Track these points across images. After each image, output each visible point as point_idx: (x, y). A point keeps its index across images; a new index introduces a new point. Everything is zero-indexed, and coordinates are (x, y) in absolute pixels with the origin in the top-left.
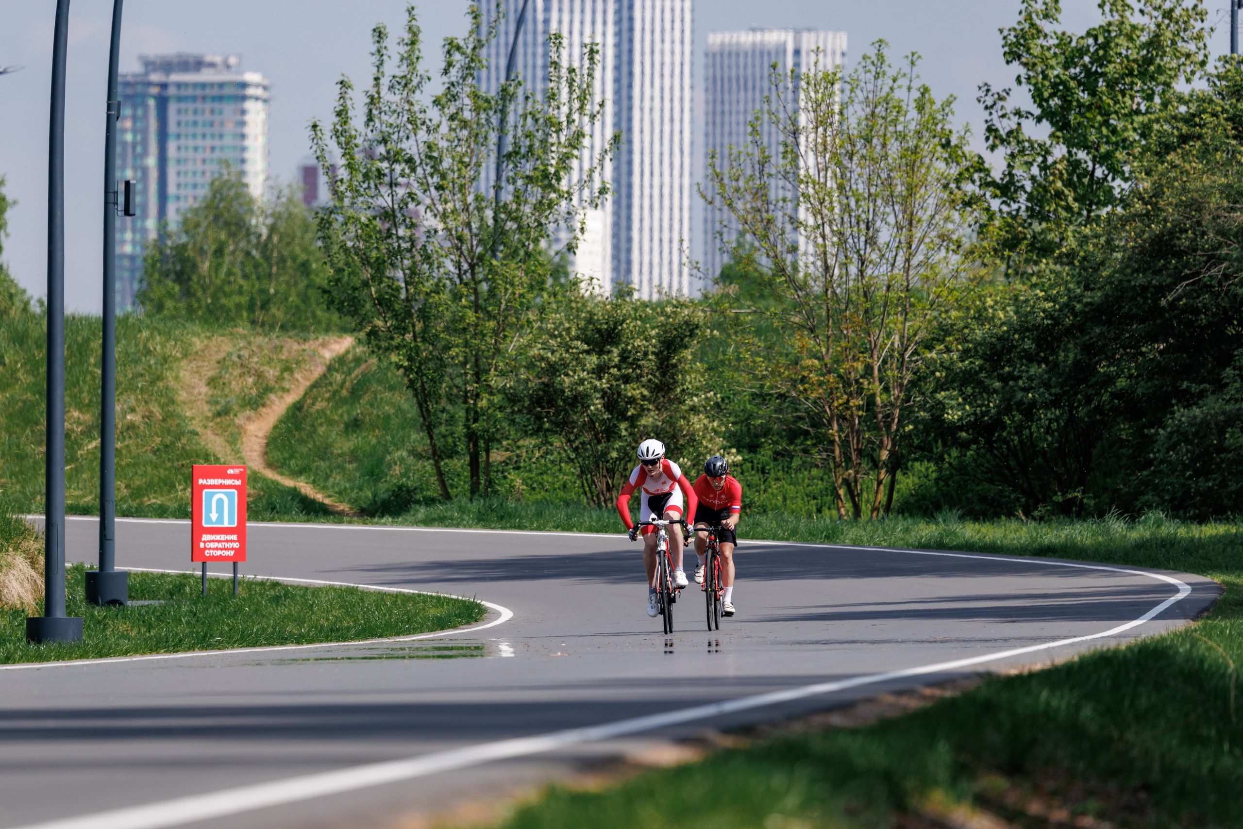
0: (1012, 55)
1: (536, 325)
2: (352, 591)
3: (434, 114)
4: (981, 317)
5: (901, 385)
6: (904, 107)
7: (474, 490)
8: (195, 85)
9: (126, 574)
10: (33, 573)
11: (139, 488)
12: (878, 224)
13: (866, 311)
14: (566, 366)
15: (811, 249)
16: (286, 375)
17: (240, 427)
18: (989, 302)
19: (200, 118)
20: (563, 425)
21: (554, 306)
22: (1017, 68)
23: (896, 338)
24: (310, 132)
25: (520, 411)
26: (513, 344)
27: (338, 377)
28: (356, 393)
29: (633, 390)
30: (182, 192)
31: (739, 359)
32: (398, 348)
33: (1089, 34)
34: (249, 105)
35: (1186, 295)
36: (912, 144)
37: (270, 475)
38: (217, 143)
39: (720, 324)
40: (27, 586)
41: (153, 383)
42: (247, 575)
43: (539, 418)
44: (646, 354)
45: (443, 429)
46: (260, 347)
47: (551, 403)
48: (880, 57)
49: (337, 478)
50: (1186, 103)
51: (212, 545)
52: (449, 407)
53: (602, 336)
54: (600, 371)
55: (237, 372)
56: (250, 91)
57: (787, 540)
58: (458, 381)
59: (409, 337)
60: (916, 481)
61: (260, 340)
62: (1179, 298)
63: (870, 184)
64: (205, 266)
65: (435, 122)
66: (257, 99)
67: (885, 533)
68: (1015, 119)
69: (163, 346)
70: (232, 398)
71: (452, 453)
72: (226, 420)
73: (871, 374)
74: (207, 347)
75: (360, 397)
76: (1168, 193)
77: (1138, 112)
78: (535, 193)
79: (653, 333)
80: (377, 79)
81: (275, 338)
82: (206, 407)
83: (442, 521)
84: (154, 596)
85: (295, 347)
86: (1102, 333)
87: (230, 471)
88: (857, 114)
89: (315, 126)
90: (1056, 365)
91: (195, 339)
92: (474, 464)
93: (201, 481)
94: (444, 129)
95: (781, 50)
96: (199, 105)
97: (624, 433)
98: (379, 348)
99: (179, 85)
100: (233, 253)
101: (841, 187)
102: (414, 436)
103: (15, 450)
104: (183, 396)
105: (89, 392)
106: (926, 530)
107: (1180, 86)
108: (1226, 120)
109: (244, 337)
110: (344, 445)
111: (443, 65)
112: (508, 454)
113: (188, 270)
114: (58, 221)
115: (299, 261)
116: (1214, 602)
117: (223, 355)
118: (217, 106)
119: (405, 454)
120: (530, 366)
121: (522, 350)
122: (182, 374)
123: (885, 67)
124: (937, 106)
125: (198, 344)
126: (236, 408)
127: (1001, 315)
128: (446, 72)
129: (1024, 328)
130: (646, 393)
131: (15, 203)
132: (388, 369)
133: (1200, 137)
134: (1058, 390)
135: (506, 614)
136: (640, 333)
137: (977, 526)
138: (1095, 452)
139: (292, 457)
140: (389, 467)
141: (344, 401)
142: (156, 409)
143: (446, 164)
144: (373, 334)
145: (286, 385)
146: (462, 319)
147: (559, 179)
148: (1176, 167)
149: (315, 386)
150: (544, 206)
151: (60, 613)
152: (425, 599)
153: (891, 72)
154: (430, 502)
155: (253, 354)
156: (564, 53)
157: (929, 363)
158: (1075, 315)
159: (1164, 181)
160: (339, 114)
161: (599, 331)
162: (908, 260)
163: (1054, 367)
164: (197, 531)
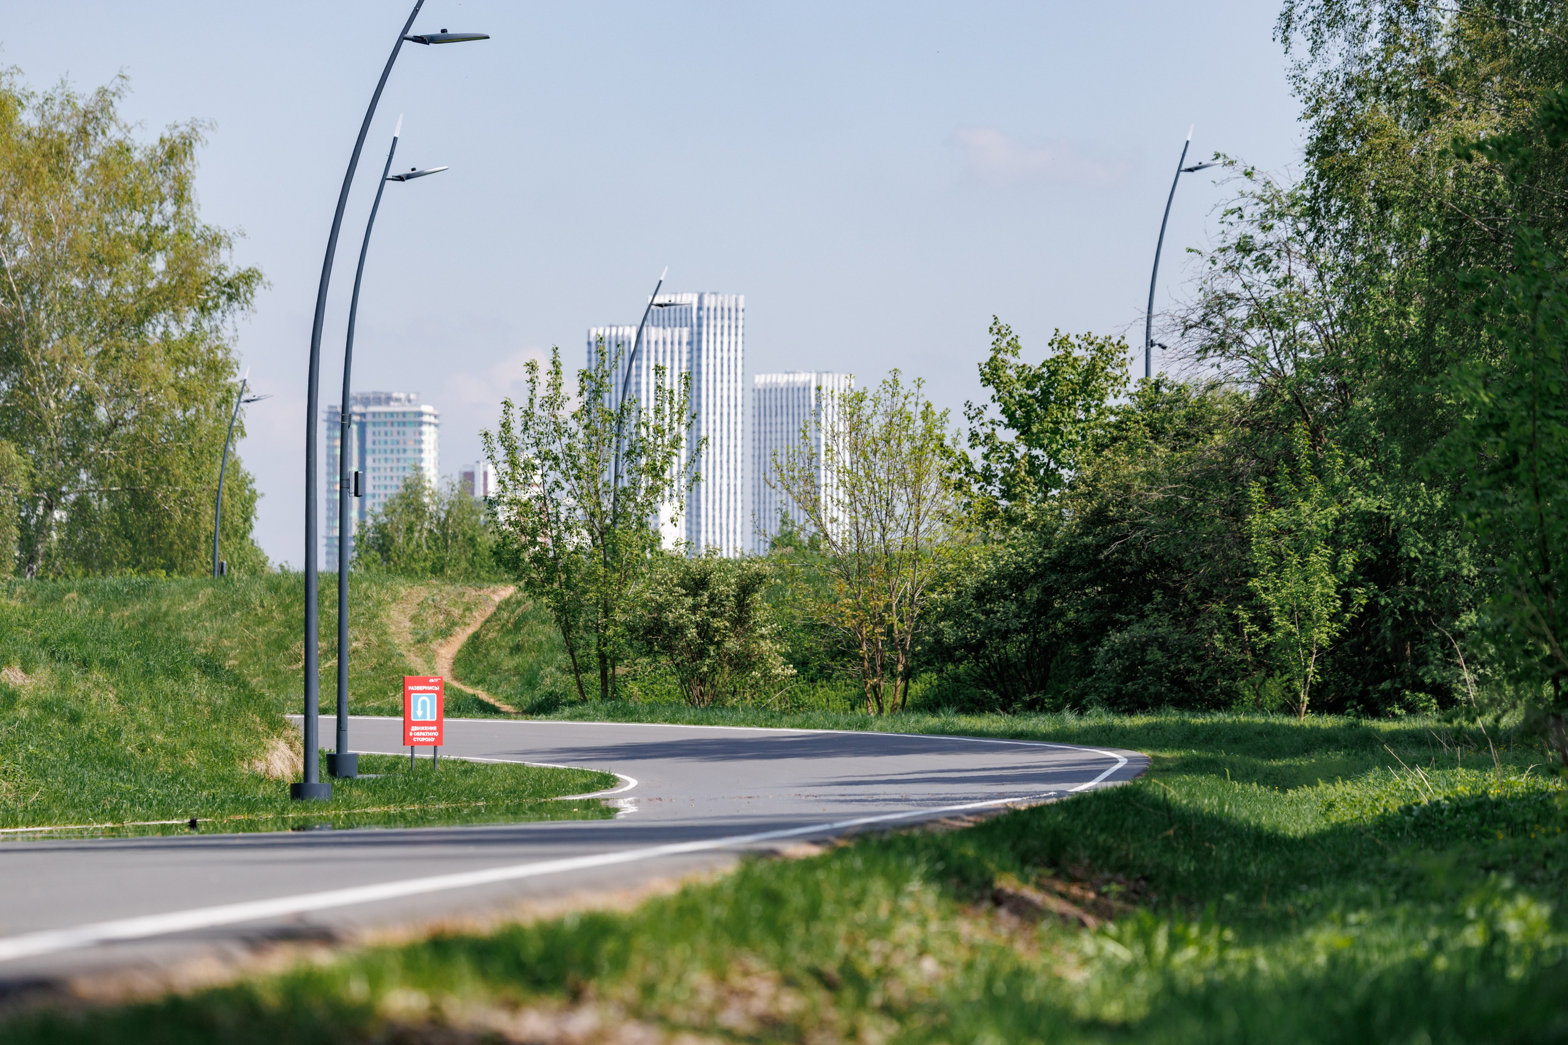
0: (986, 381)
1: (648, 576)
2: (520, 767)
3: (573, 425)
4: (969, 569)
5: (912, 617)
6: (913, 418)
7: (604, 695)
8: (386, 414)
9: (355, 756)
10: (292, 754)
11: (361, 696)
12: (895, 501)
13: (887, 565)
14: (670, 605)
15: (847, 521)
16: (467, 613)
17: (434, 651)
18: (976, 557)
19: (389, 438)
20: (668, 649)
21: (660, 562)
22: (991, 390)
23: (909, 585)
24: (483, 438)
25: (637, 639)
26: (631, 589)
27: (505, 615)
28: (517, 627)
29: (717, 623)
30: (377, 491)
31: (794, 600)
32: (548, 593)
33: (1043, 365)
34: (425, 428)
35: (1117, 551)
36: (919, 444)
37: (457, 685)
38: (402, 456)
39: (781, 575)
40: (287, 763)
41: (371, 619)
42: (444, 755)
43: (650, 643)
44: (728, 596)
45: (581, 651)
46: (448, 593)
47: (659, 632)
48: (895, 381)
49: (504, 687)
50: (1117, 414)
51: (418, 734)
52: (585, 635)
53: (696, 583)
54: (694, 609)
55: (432, 611)
56: (426, 418)
57: (832, 729)
58: (592, 617)
59: (556, 585)
60: (923, 686)
61: (448, 588)
62: (1113, 554)
63: (888, 474)
64: (400, 540)
65: (574, 431)
66: (430, 424)
67: (903, 723)
68: (990, 426)
69: (378, 593)
70: (428, 630)
71: (587, 669)
72: (423, 646)
73: (891, 610)
74: (410, 593)
75: (520, 629)
76: (1103, 478)
77: (1080, 421)
78: (645, 481)
79: (733, 581)
80: (531, 400)
81: (459, 587)
82: (410, 637)
83: (582, 717)
84: (376, 770)
85: (474, 593)
86: (1057, 580)
87: (431, 681)
88: (878, 424)
89: (486, 434)
90: (1024, 602)
91: (401, 588)
92: (604, 675)
93: (410, 688)
94: (580, 435)
95: (806, 388)
96: (389, 428)
97: (712, 653)
98: (535, 593)
99: (374, 414)
100: (421, 530)
101: (867, 476)
102: (560, 657)
103: (272, 668)
104: (393, 628)
105: (325, 627)
106: (931, 721)
107: (1110, 402)
108: (1145, 425)
109: (437, 586)
110: (509, 663)
111: (579, 389)
112: (628, 669)
113: (387, 543)
114: (312, 497)
115: (468, 536)
116: (1145, 770)
117: (422, 599)
118: (402, 429)
119: (553, 670)
120: (644, 605)
121: (638, 595)
122: (392, 613)
123: (899, 389)
124: (937, 416)
125: (403, 591)
126: (431, 637)
127: (984, 566)
128: (581, 394)
129: (1000, 576)
130: (728, 624)
131: (262, 495)
132: (541, 608)
133: (1126, 438)
134: (1025, 620)
135: (633, 783)
136: (723, 581)
137: (968, 719)
138: (1052, 665)
139: (471, 672)
140: (543, 678)
141: (509, 632)
142: (373, 638)
143: (583, 460)
144: (530, 584)
145: (467, 620)
146: (594, 572)
147: (663, 471)
148: (1109, 459)
149: (487, 621)
150: (653, 490)
151: (314, 780)
152: (573, 772)
153: (903, 392)
154: (572, 704)
155: (443, 598)
156: (668, 380)
157: (933, 603)
158: (1038, 566)
159: (1101, 470)
160: (503, 426)
161: (694, 580)
162: (917, 528)
163: (1022, 604)
164: (407, 724)
